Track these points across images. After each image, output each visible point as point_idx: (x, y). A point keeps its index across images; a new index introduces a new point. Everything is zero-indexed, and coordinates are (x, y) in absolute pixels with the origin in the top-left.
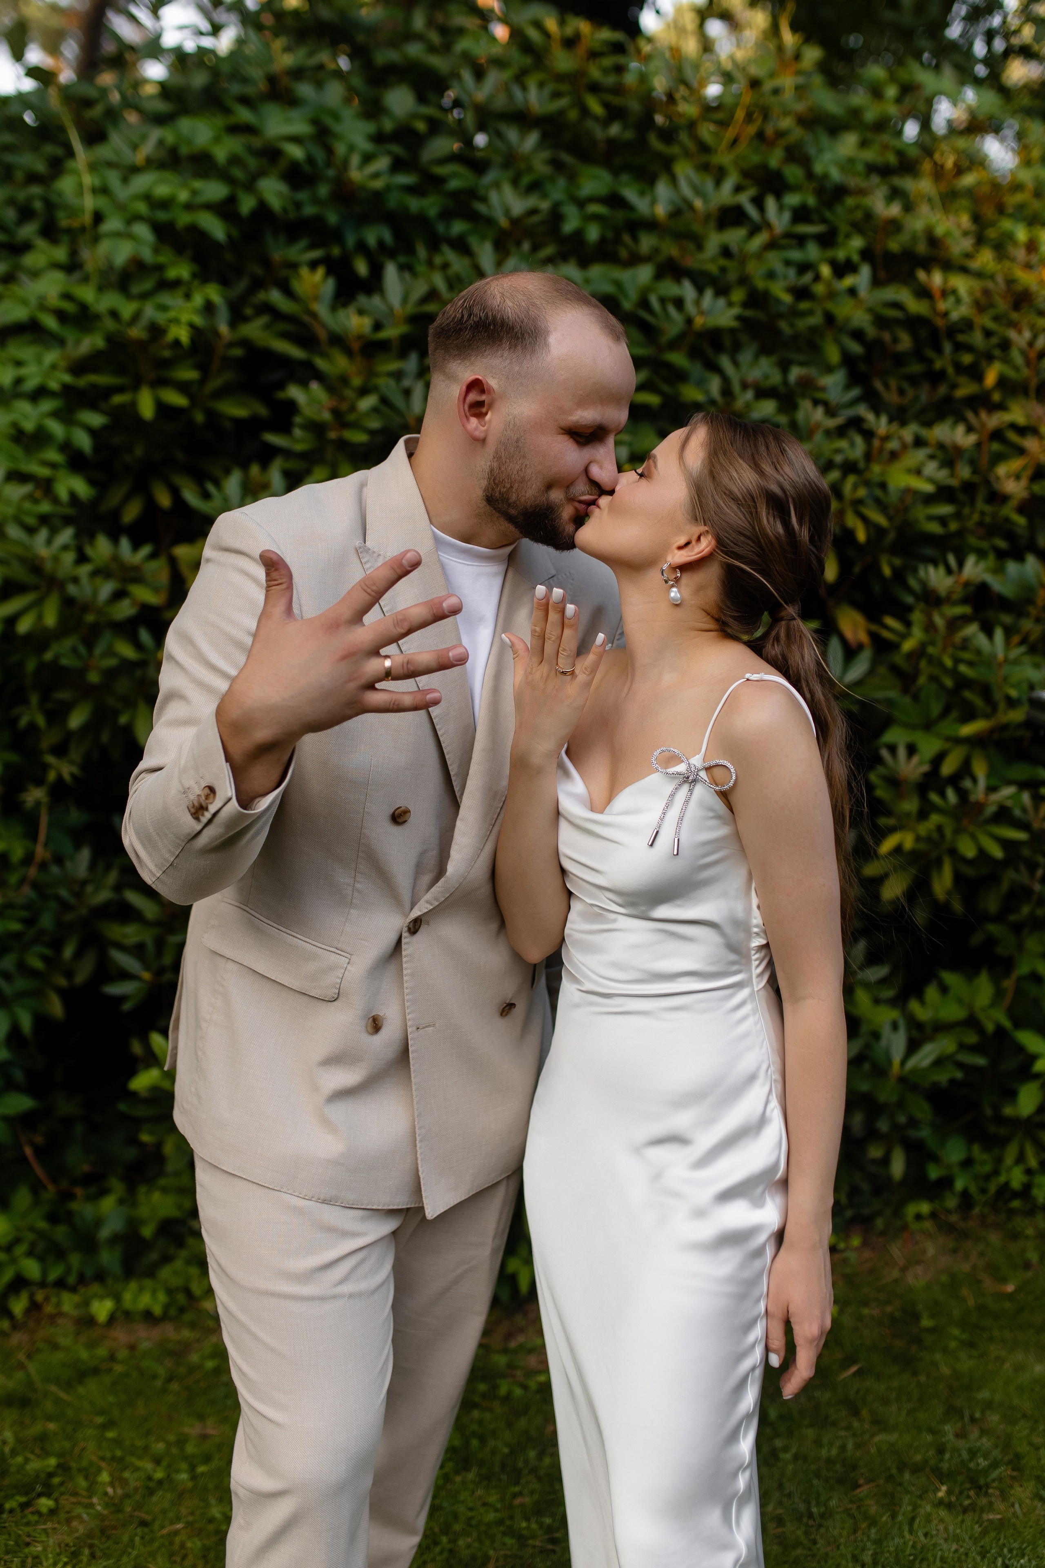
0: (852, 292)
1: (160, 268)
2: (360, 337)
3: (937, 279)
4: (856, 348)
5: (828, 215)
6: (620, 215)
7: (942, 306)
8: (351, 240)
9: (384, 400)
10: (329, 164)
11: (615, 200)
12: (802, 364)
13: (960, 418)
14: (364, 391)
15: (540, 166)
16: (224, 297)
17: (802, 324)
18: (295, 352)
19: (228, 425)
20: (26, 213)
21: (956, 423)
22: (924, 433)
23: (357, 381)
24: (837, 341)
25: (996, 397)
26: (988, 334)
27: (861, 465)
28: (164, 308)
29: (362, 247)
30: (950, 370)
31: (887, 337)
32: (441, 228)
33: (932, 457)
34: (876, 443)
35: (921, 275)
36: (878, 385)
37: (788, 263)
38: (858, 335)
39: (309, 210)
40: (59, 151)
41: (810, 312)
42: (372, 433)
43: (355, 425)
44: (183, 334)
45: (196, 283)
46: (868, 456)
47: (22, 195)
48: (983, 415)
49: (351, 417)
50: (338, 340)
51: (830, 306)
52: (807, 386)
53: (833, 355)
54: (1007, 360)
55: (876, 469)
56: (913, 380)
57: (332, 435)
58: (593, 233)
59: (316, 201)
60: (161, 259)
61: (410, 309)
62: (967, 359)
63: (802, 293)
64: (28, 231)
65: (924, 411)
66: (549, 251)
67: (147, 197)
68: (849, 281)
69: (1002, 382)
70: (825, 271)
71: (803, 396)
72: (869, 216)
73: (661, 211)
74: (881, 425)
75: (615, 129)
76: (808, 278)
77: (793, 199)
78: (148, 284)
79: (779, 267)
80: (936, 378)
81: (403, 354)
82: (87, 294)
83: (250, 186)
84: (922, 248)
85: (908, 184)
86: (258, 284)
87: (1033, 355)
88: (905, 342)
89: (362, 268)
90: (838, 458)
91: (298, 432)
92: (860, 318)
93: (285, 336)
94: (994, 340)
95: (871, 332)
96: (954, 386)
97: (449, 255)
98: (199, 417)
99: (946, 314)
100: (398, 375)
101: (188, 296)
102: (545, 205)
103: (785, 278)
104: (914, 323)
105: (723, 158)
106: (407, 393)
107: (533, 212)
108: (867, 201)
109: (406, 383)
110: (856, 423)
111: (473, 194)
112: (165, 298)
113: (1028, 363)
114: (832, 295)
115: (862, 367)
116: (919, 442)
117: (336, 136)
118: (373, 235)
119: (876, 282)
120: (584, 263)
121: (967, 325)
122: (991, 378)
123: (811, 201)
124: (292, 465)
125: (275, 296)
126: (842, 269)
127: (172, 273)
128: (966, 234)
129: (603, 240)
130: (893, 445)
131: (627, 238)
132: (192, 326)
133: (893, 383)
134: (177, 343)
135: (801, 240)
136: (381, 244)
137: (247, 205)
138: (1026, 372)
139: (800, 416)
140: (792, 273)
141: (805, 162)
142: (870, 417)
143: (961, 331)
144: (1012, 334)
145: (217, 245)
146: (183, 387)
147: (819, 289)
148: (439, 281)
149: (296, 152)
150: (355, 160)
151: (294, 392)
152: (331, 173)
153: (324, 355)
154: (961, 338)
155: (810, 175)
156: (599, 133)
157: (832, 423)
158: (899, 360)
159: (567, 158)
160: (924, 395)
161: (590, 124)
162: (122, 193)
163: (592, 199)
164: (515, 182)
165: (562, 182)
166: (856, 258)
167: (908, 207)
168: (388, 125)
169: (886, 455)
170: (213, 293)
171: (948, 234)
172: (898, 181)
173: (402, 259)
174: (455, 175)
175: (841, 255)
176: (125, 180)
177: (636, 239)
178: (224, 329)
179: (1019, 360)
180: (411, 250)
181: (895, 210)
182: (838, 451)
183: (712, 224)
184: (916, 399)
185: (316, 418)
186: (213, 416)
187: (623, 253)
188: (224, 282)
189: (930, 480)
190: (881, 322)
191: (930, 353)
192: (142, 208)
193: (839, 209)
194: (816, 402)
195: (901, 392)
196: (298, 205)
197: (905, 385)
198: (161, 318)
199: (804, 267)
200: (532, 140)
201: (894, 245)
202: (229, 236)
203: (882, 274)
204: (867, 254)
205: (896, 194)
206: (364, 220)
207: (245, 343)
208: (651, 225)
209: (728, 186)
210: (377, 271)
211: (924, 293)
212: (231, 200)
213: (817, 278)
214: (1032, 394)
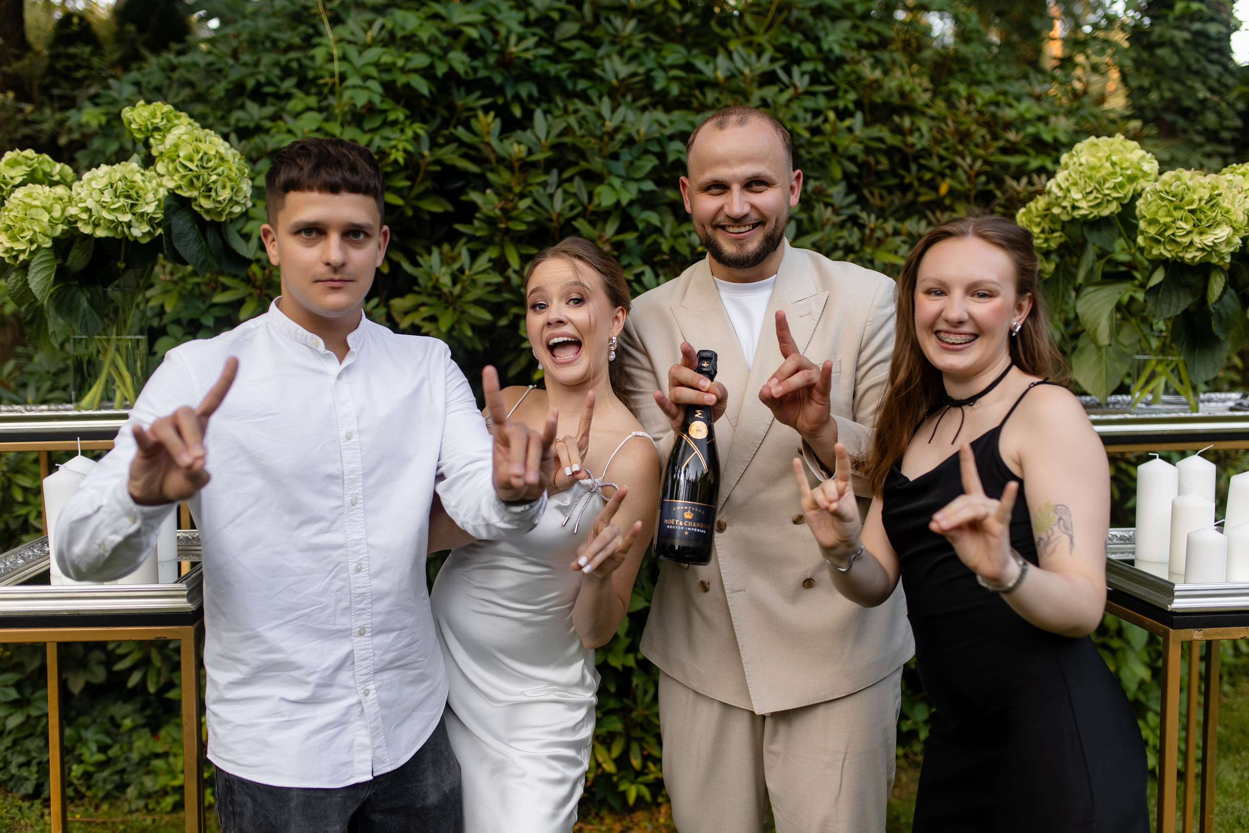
0: (850, 130)
1: (384, 112)
2: (520, 160)
3: (907, 122)
4: (852, 168)
5: (832, 77)
6: (693, 77)
7: (910, 140)
8: (510, 94)
9: (536, 202)
10: (495, 42)
11: (689, 67)
12: (816, 179)
13: (924, 216)
14: (522, 196)
15: (638, 44)
16: (426, 131)
17: (816, 152)
18: (473, 168)
19: (427, 217)
20: (286, 72)
21: (920, 220)
22: (899, 226)
23: (517, 189)
24: (839, 162)
25: (948, 202)
26: (942, 159)
27: (857, 247)
28: (388, 139)
29: (517, 97)
30: (916, 184)
31: (871, 160)
32: (570, 85)
33: (904, 242)
34: (867, 231)
35: (896, 119)
36: (866, 193)
37: (806, 110)
38: (853, 159)
39: (482, 73)
40: (311, 31)
41: (821, 144)
42: (528, 223)
43: (516, 219)
44: (400, 157)
45: (408, 123)
46: (863, 241)
47: (283, 59)
48: (938, 214)
49: (514, 213)
50: (503, 161)
51: (833, 139)
52: (819, 193)
53: (838, 173)
54: (953, 177)
55: (868, 250)
56: (890, 190)
57: (502, 226)
58: (675, 90)
59: (487, 67)
60: (385, 106)
61: (552, 140)
62: (928, 176)
63: (815, 131)
64: (289, 84)
65: (897, 211)
66: (645, 101)
67: (376, 65)
68: (847, 122)
69: (951, 192)
70: (832, 115)
71: (818, 201)
72: (860, 78)
73: (721, 75)
74: (870, 220)
75: (688, 18)
76: (819, 120)
77: (808, 67)
78: (377, 122)
79: (800, 113)
80: (905, 188)
81: (547, 172)
82: (335, 129)
83: (443, 57)
84: (896, 100)
85: (885, 56)
86: (446, 124)
87: (972, 173)
88: (884, 164)
89: (517, 112)
90: (841, 243)
91: (476, 223)
92: (856, 149)
93: (465, 156)
94: (946, 163)
95: (861, 157)
96: (917, 194)
97: (579, 104)
98: (410, 213)
99: (913, 145)
100: (544, 185)
101: (402, 131)
102: (641, 70)
103: (805, 120)
104: (891, 152)
105: (762, 39)
106: (551, 196)
107: (634, 75)
108: (859, 68)
109: (550, 190)
110: (854, 220)
111: (592, 63)
112: (387, 132)
113: (969, 178)
114: (835, 132)
115: (855, 181)
116: (896, 233)
117: (499, 22)
118: (526, 90)
119: (867, 124)
120: (668, 110)
121: (926, 152)
122: (944, 189)
123: (821, 67)
124: (473, 245)
125: (461, 132)
126: (843, 115)
127: (392, 116)
128: (926, 90)
129: (681, 94)
130: (879, 234)
131: (697, 93)
132: (405, 151)
133: (876, 192)
134: (396, 161)
135: (813, 94)
136: (530, 96)
137: (441, 69)
138: (967, 185)
139: (816, 214)
140: (809, 116)
141: (816, 41)
142: (864, 215)
143: (922, 157)
144: (959, 160)
145: (422, 96)
146: (398, 192)
147: (827, 127)
148: (573, 121)
149: (473, 33)
150: (513, 39)
151: (474, 196)
152: (496, 47)
153: (492, 171)
154: (922, 161)
155: (820, 49)
156: (677, 21)
157: (837, 219)
158: (880, 176)
159: (654, 37)
160: (897, 199)
161: (671, 14)
162: (358, 61)
163: (673, 67)
164: (621, 54)
165: (652, 54)
166: (851, 106)
167: (886, 73)
168: (533, 15)
169: (874, 241)
170: (420, 129)
171: (913, 90)
172: (878, 54)
173: (544, 106)
174: (578, 49)
175: (841, 104)
176: (360, 53)
177: (703, 94)
178: (426, 153)
179: (963, 177)
180: (550, 100)
181: (878, 74)
182: (840, 238)
183: (755, 85)
184: (892, 202)
185: (491, 214)
186: (417, 210)
187: (695, 104)
188: (424, 121)
189: (903, 257)
190: (868, 150)
191: (902, 172)
192: (374, 72)
193: (839, 73)
194: (827, 205)
195: (882, 197)
196: (475, 70)
197: (885, 193)
198: (385, 145)
199: (816, 113)
200: (632, 24)
201: (878, 99)
202: (431, 92)
203: (869, 118)
204: (858, 104)
205: (877, 63)
206: (518, 80)
207: (438, 162)
208: (714, 84)
209: (766, 58)
210: (528, 115)
211: (898, 130)
212: (431, 67)
213: (826, 120)
214: (972, 200)
